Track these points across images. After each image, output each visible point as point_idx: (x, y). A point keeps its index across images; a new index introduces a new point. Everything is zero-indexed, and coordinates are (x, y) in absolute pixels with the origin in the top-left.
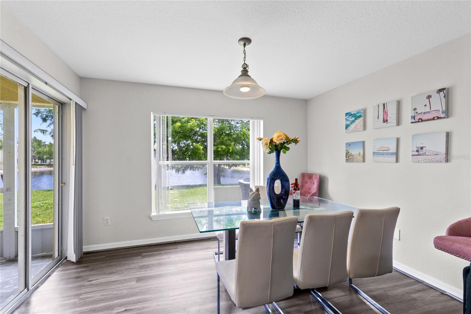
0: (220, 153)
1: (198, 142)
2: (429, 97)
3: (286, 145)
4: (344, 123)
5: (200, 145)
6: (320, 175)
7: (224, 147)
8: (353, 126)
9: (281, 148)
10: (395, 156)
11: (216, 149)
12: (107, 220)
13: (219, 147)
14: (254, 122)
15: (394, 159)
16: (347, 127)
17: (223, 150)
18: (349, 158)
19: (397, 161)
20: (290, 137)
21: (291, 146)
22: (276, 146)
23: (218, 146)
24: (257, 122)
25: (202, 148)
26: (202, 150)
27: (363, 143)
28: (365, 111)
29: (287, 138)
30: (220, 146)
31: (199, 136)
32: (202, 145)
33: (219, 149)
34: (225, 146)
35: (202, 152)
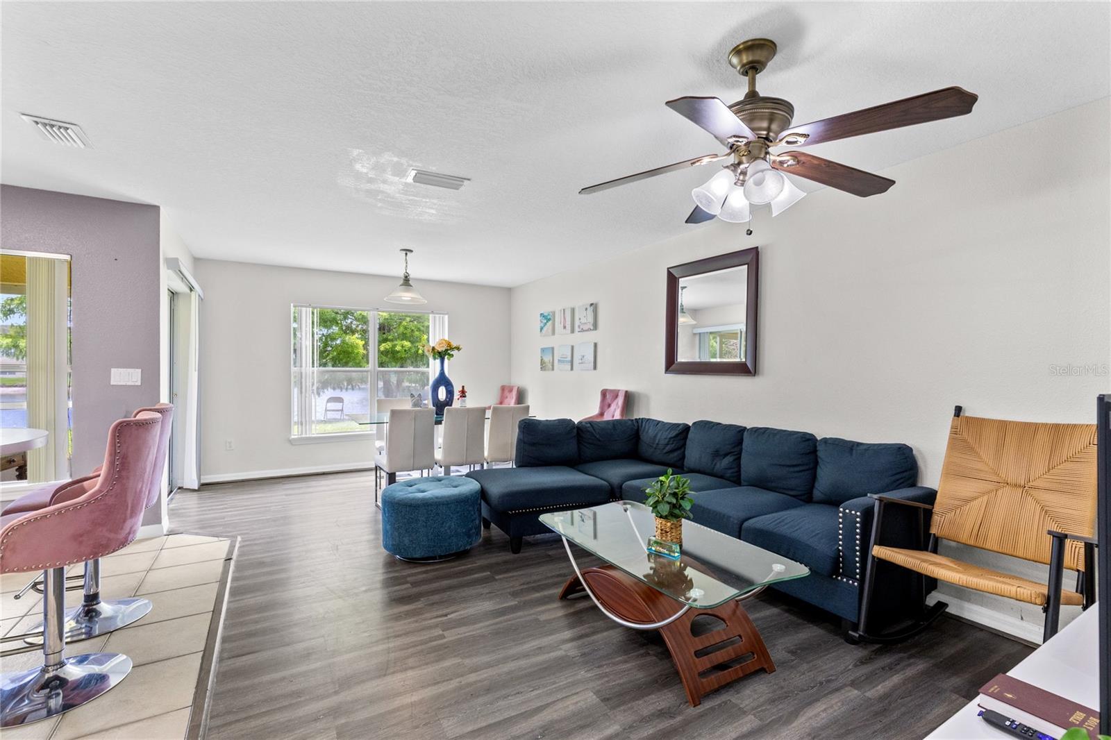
0: (399, 355)
1: (353, 332)
2: (586, 309)
3: (449, 351)
4: (538, 326)
5: (357, 338)
6: (518, 388)
7: (407, 344)
8: (545, 329)
9: (445, 355)
10: (570, 364)
11: (392, 348)
12: (230, 443)
13: (397, 344)
14: (435, 317)
15: (569, 367)
16: (542, 329)
17: (405, 351)
18: (543, 366)
19: (572, 369)
20: (452, 343)
21: (455, 353)
22: (439, 353)
23: (396, 342)
24: (440, 317)
25: (361, 343)
26: (362, 348)
27: (553, 348)
28: (554, 313)
29: (449, 344)
30: (399, 342)
31: (356, 319)
32: (362, 339)
33: (398, 348)
34: (410, 341)
35: (362, 351)
